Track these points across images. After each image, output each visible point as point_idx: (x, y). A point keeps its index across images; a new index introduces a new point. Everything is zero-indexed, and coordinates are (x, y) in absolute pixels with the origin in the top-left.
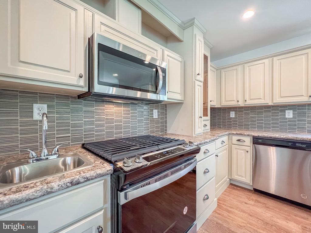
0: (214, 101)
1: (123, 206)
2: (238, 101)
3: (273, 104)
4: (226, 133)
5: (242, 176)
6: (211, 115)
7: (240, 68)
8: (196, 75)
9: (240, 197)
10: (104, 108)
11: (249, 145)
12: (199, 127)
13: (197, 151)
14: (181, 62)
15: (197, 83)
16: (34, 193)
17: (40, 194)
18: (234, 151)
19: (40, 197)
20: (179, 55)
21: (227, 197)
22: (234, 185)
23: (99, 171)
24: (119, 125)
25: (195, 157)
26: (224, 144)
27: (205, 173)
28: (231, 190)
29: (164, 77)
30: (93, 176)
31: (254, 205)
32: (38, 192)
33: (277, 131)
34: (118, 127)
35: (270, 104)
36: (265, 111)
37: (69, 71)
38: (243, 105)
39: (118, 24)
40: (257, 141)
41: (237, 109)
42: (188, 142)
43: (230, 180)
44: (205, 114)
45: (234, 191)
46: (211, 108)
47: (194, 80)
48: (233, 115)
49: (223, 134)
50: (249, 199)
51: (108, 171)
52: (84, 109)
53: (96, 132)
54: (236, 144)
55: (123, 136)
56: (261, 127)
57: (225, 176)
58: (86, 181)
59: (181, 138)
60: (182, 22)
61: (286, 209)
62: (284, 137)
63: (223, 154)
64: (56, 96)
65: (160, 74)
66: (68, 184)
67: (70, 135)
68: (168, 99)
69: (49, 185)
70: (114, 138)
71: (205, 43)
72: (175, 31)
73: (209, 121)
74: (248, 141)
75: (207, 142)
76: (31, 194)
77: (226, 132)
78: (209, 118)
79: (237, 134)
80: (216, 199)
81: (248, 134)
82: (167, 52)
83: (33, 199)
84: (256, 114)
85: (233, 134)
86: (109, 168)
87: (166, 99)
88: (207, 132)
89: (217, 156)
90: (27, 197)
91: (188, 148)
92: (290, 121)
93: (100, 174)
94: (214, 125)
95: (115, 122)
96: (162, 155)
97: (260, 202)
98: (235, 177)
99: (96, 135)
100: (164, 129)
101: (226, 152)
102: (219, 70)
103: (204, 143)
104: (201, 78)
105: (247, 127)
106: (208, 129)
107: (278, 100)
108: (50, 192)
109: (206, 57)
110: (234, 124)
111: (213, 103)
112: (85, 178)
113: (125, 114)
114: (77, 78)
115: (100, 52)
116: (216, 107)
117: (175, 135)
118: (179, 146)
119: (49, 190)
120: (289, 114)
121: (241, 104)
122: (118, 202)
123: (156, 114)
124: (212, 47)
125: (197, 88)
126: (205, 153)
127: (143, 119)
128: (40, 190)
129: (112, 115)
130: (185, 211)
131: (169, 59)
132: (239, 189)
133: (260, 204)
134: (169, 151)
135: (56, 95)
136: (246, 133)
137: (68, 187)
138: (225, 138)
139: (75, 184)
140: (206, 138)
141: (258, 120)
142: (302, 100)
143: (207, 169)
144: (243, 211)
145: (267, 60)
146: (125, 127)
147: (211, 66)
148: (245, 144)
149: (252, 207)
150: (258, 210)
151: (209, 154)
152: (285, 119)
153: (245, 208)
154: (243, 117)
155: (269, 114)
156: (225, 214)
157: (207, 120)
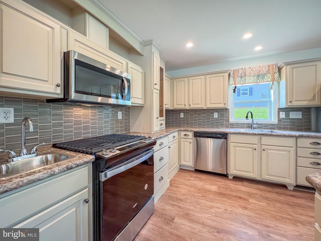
0: (168, 105)
1: (104, 182)
2: (185, 105)
3: (206, 108)
4: (176, 130)
5: (187, 162)
6: (166, 116)
7: (186, 79)
8: (154, 85)
9: (185, 176)
10: (73, 111)
11: (192, 138)
12: (156, 126)
13: (154, 143)
14: (142, 73)
15: (155, 91)
16: (43, 175)
17: (47, 176)
18: (182, 143)
19: (46, 178)
20: (140, 67)
21: (176, 178)
22: (182, 170)
23: (85, 160)
24: (86, 126)
25: (153, 147)
26: (175, 138)
27: (160, 160)
28: (180, 173)
29: (129, 87)
30: (81, 163)
31: (194, 180)
32: (45, 174)
33: (209, 127)
34: (86, 128)
35: (205, 108)
36: (203, 113)
37: (47, 81)
38: (188, 109)
39: (88, 40)
40: (197, 135)
41: (185, 111)
42: (148, 137)
43: (180, 165)
44: (161, 115)
45: (182, 173)
46: (166, 110)
47: (152, 88)
48: (182, 115)
49: (174, 131)
50: (191, 177)
51: (91, 159)
52: (53, 112)
53: (64, 133)
54: (183, 137)
55: (90, 136)
56: (200, 124)
57: (176, 163)
58: (76, 167)
59: (142, 135)
60: (143, 41)
61: (212, 179)
62: (211, 131)
63: (174, 146)
64: (23, 100)
65: (125, 83)
66: (65, 169)
67: (38, 137)
68: (132, 103)
69: (52, 169)
70: (82, 138)
72: (137, 47)
73: (164, 121)
74: (191, 135)
75: (162, 137)
76: (41, 176)
78: (164, 118)
79: (184, 130)
80: (168, 180)
81: (191, 130)
82: (131, 64)
83: (42, 179)
84: (196, 115)
85: (181, 130)
86: (92, 157)
87: (130, 104)
88: (163, 130)
89: (170, 148)
90: (39, 178)
91: (148, 142)
92: (216, 120)
93: (86, 162)
94: (169, 124)
95: (83, 124)
96: (129, 147)
97: (197, 178)
98: (183, 163)
99: (65, 136)
100: (127, 128)
101: (177, 144)
102: (172, 79)
103: (160, 138)
104: (158, 87)
105: (191, 125)
106: (164, 127)
107: (210, 106)
108: (53, 174)
109: (161, 69)
110: (183, 122)
111: (167, 106)
112: (76, 164)
113: (91, 116)
114: (54, 87)
115: (76, 66)
116: (170, 109)
117: (137, 133)
118: (141, 141)
119: (52, 173)
120: (216, 115)
121: (187, 107)
122: (100, 180)
123: (120, 115)
124: (166, 61)
125: (155, 95)
126: (160, 145)
127: (109, 120)
128: (46, 173)
129: (80, 117)
130: (146, 187)
131: (132, 71)
132: (185, 171)
133: (197, 179)
134: (134, 144)
135: (23, 98)
136: (190, 129)
137: (65, 171)
138: (176, 134)
139: (69, 169)
140: (161, 134)
141: (198, 119)
142: (221, 106)
143: (162, 157)
144: (187, 185)
145: (203, 76)
146: (93, 128)
147: (166, 76)
148: (189, 137)
149: (192, 182)
150: (196, 182)
151: (163, 146)
152: (214, 118)
153: (188, 183)
154: (189, 117)
155: (205, 115)
156: (175, 189)
157: (163, 120)
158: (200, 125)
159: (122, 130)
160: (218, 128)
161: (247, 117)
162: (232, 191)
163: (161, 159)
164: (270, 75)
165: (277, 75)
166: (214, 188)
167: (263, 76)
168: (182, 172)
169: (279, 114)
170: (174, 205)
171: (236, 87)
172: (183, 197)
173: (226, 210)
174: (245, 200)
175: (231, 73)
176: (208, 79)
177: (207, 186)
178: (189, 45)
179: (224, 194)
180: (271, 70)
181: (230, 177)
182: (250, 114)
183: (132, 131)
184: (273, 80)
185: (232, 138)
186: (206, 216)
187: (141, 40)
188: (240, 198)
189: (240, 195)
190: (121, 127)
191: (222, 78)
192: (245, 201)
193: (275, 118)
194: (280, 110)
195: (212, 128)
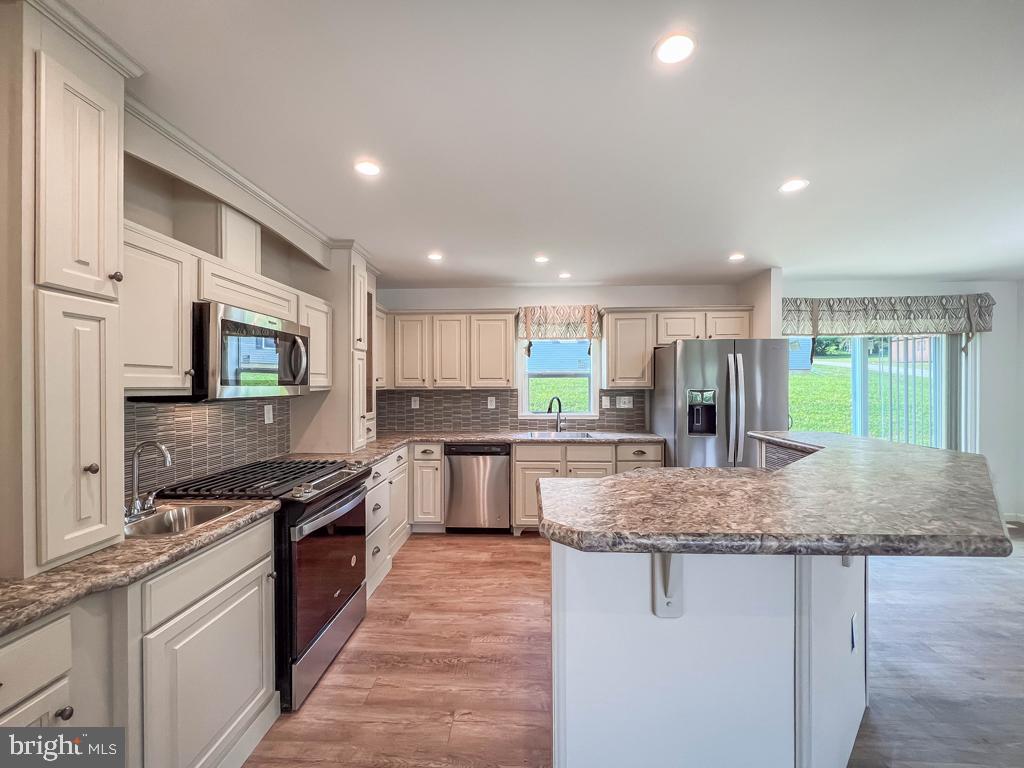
0: (381, 382)
2: (424, 380)
3: (470, 389)
4: (405, 441)
5: (429, 513)
6: (379, 407)
7: (427, 318)
8: (356, 341)
9: (425, 546)
11: (439, 458)
12: (360, 436)
13: (366, 474)
14: (327, 313)
15: (357, 353)
18: (418, 473)
20: (323, 301)
21: (406, 552)
22: (418, 535)
23: (264, 509)
25: (365, 483)
26: (402, 461)
27: (374, 510)
28: (413, 541)
33: (477, 431)
35: (468, 388)
36: (465, 398)
38: (431, 388)
40: (451, 450)
41: (422, 394)
42: (354, 462)
43: (412, 525)
44: (368, 408)
46: (378, 393)
47: (353, 349)
48: (415, 404)
49: (399, 444)
50: (438, 545)
51: (273, 508)
54: (421, 458)
56: (458, 425)
57: (403, 520)
58: (261, 518)
60: (331, 239)
63: (401, 479)
65: (301, 349)
71: (367, 269)
72: (315, 252)
73: (374, 421)
74: (437, 450)
75: (377, 460)
77: (404, 439)
78: (373, 413)
79: (422, 441)
80: (390, 556)
81: (437, 438)
82: (304, 298)
84: (450, 402)
85: (416, 441)
86: (276, 503)
88: (372, 443)
89: (392, 483)
91: (355, 472)
92: (492, 413)
93: (265, 512)
95: (195, 442)
97: (452, 544)
98: (420, 517)
101: (405, 476)
102: (393, 315)
103: (373, 461)
104: (363, 345)
105: (438, 428)
106: (373, 437)
107: (478, 383)
109: (370, 296)
110: (418, 421)
111: (380, 384)
112: (259, 515)
113: (211, 422)
114: (182, 376)
116: (386, 389)
118: (342, 470)
120: (492, 403)
121: (428, 385)
122: (291, 540)
123: (268, 414)
124: (380, 274)
125: (357, 364)
126: (376, 477)
127: (245, 427)
130: (353, 561)
133: (451, 546)
136: (435, 437)
137: (249, 523)
138: (403, 451)
139: (253, 520)
140: (373, 454)
141: (455, 413)
142: (501, 384)
143: (377, 504)
144: (429, 561)
145: (464, 316)
146: (214, 450)
147: (377, 309)
148: (433, 457)
149: (441, 553)
150: (447, 553)
151: (380, 479)
152: (487, 410)
153: (432, 556)
154: (432, 407)
155: (469, 403)
156: (404, 572)
157: (372, 419)
158: (457, 428)
159: (272, 452)
160: (495, 431)
161: (550, 410)
162: (515, 555)
163: (377, 508)
164: (585, 326)
165: (596, 327)
166: (485, 556)
167: (576, 325)
168: (416, 539)
169: (601, 401)
170: (405, 597)
171: (530, 344)
172: (422, 582)
173: (501, 584)
174: (535, 564)
175: (521, 315)
176: (475, 324)
177: (471, 556)
178: (436, 257)
179: (501, 563)
180: (587, 316)
181: (517, 533)
182: (555, 402)
183: (296, 451)
184: (591, 335)
185: (519, 453)
186: (466, 599)
187: (325, 238)
188: (528, 563)
189: (528, 559)
190: (272, 443)
191: (503, 323)
192: (534, 567)
193: (595, 410)
194: (603, 392)
195: (482, 431)
